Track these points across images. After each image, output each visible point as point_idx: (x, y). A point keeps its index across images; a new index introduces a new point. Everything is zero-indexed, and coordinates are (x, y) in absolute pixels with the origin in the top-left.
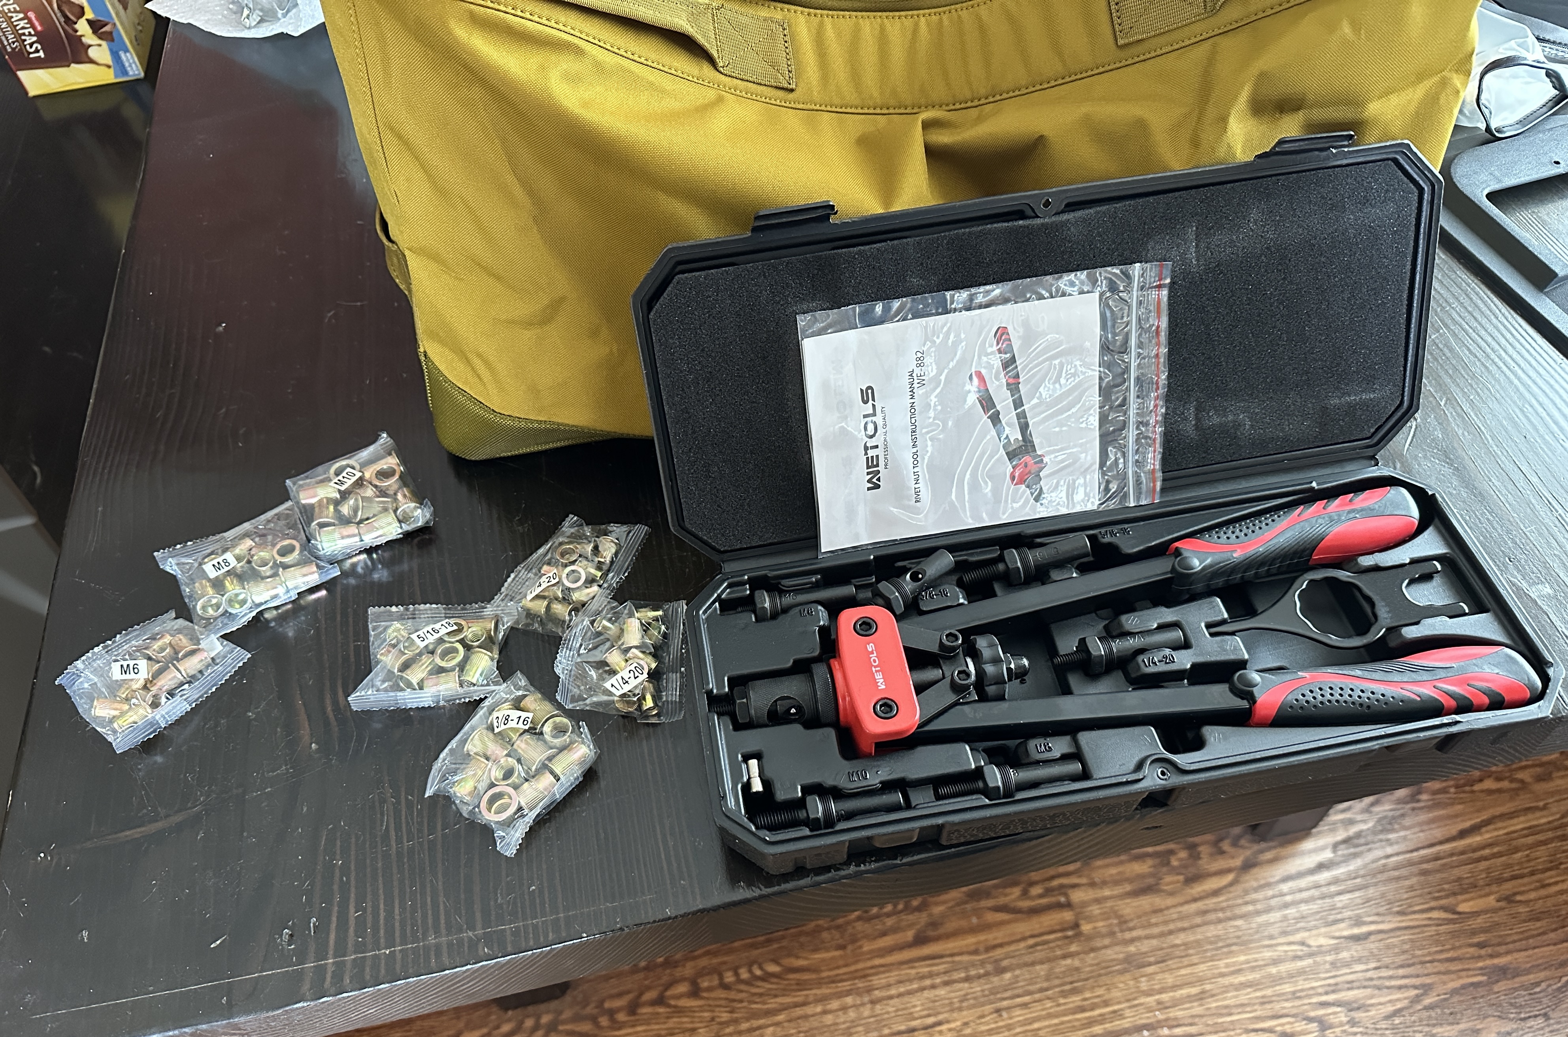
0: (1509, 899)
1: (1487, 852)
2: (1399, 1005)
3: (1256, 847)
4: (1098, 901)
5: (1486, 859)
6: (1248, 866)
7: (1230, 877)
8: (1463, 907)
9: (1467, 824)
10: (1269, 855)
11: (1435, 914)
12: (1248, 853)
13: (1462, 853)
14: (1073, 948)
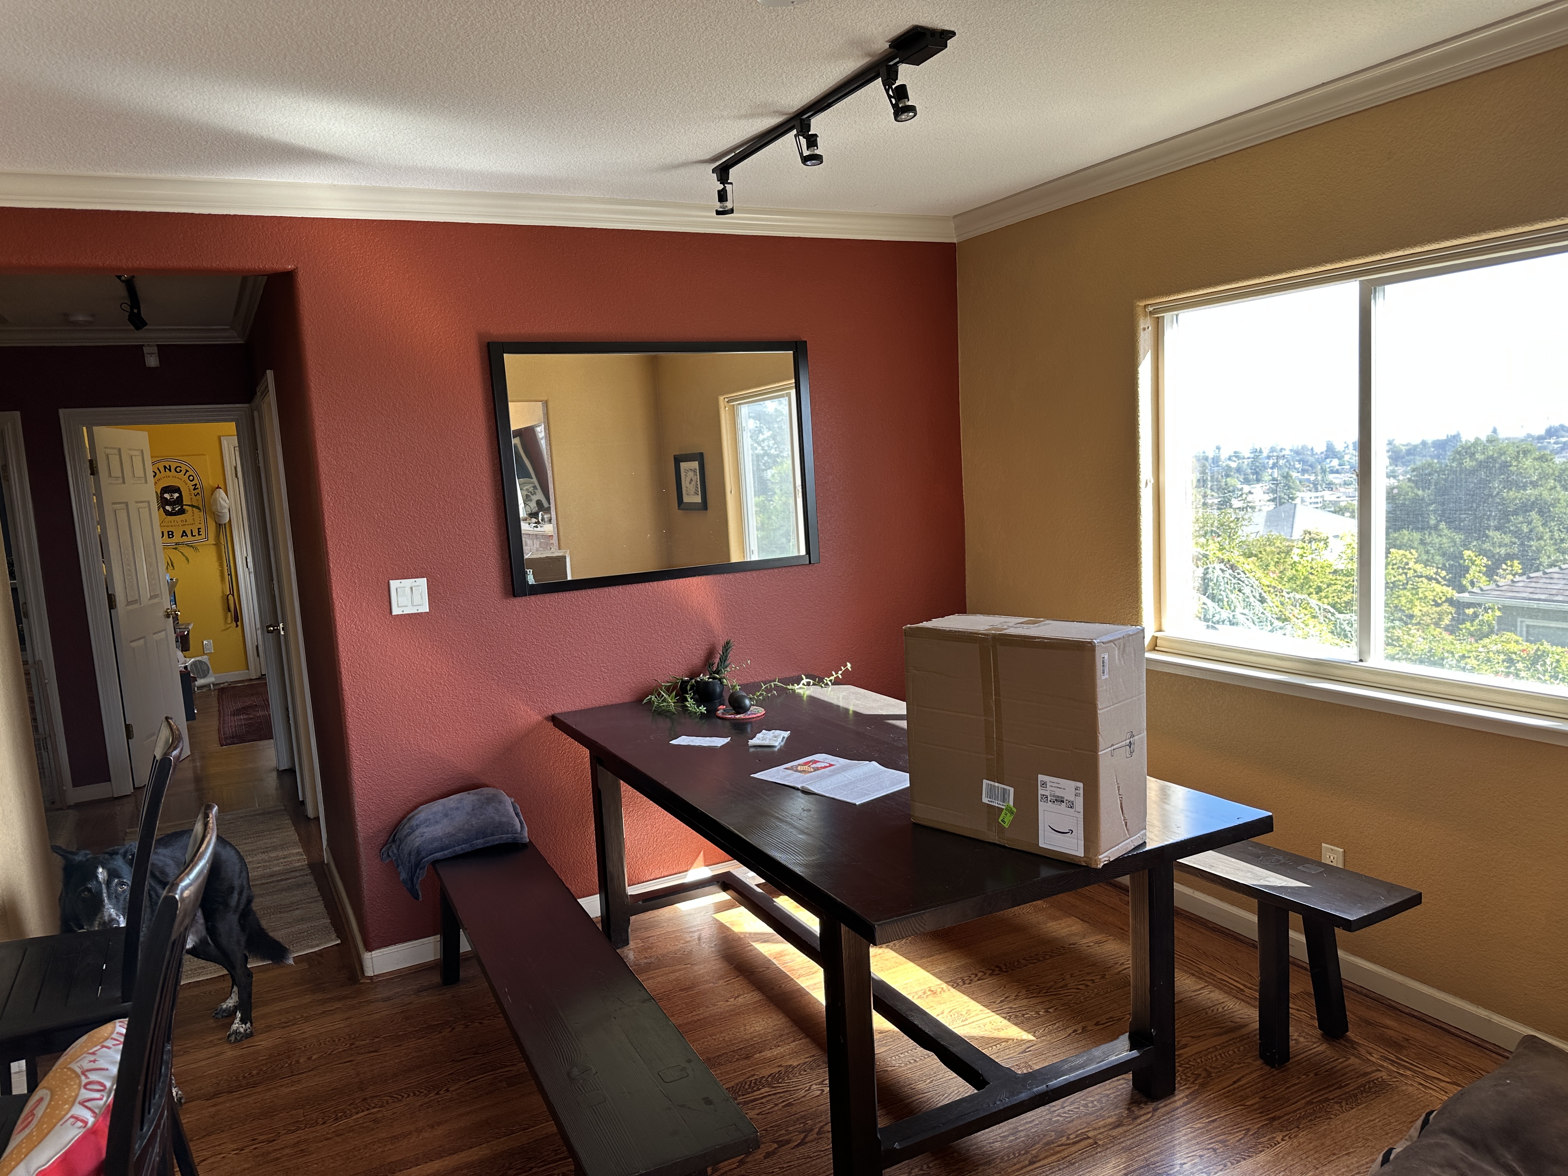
0: (1264, 1097)
1: (1247, 1086)
2: (1240, 1137)
3: (1155, 1104)
4: (1100, 1134)
5: (1248, 1088)
6: (1155, 1110)
7: (1150, 1115)
8: (1247, 1104)
9: (1235, 1079)
10: (1162, 1105)
11: (1239, 1108)
12: (1153, 1106)
13: (1238, 1088)
14: (1099, 1150)
